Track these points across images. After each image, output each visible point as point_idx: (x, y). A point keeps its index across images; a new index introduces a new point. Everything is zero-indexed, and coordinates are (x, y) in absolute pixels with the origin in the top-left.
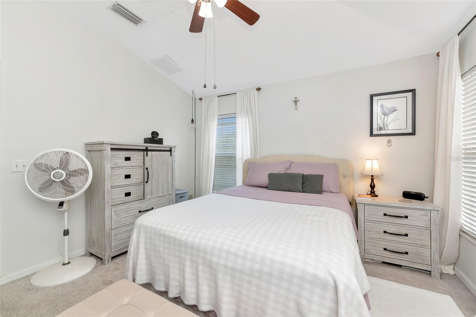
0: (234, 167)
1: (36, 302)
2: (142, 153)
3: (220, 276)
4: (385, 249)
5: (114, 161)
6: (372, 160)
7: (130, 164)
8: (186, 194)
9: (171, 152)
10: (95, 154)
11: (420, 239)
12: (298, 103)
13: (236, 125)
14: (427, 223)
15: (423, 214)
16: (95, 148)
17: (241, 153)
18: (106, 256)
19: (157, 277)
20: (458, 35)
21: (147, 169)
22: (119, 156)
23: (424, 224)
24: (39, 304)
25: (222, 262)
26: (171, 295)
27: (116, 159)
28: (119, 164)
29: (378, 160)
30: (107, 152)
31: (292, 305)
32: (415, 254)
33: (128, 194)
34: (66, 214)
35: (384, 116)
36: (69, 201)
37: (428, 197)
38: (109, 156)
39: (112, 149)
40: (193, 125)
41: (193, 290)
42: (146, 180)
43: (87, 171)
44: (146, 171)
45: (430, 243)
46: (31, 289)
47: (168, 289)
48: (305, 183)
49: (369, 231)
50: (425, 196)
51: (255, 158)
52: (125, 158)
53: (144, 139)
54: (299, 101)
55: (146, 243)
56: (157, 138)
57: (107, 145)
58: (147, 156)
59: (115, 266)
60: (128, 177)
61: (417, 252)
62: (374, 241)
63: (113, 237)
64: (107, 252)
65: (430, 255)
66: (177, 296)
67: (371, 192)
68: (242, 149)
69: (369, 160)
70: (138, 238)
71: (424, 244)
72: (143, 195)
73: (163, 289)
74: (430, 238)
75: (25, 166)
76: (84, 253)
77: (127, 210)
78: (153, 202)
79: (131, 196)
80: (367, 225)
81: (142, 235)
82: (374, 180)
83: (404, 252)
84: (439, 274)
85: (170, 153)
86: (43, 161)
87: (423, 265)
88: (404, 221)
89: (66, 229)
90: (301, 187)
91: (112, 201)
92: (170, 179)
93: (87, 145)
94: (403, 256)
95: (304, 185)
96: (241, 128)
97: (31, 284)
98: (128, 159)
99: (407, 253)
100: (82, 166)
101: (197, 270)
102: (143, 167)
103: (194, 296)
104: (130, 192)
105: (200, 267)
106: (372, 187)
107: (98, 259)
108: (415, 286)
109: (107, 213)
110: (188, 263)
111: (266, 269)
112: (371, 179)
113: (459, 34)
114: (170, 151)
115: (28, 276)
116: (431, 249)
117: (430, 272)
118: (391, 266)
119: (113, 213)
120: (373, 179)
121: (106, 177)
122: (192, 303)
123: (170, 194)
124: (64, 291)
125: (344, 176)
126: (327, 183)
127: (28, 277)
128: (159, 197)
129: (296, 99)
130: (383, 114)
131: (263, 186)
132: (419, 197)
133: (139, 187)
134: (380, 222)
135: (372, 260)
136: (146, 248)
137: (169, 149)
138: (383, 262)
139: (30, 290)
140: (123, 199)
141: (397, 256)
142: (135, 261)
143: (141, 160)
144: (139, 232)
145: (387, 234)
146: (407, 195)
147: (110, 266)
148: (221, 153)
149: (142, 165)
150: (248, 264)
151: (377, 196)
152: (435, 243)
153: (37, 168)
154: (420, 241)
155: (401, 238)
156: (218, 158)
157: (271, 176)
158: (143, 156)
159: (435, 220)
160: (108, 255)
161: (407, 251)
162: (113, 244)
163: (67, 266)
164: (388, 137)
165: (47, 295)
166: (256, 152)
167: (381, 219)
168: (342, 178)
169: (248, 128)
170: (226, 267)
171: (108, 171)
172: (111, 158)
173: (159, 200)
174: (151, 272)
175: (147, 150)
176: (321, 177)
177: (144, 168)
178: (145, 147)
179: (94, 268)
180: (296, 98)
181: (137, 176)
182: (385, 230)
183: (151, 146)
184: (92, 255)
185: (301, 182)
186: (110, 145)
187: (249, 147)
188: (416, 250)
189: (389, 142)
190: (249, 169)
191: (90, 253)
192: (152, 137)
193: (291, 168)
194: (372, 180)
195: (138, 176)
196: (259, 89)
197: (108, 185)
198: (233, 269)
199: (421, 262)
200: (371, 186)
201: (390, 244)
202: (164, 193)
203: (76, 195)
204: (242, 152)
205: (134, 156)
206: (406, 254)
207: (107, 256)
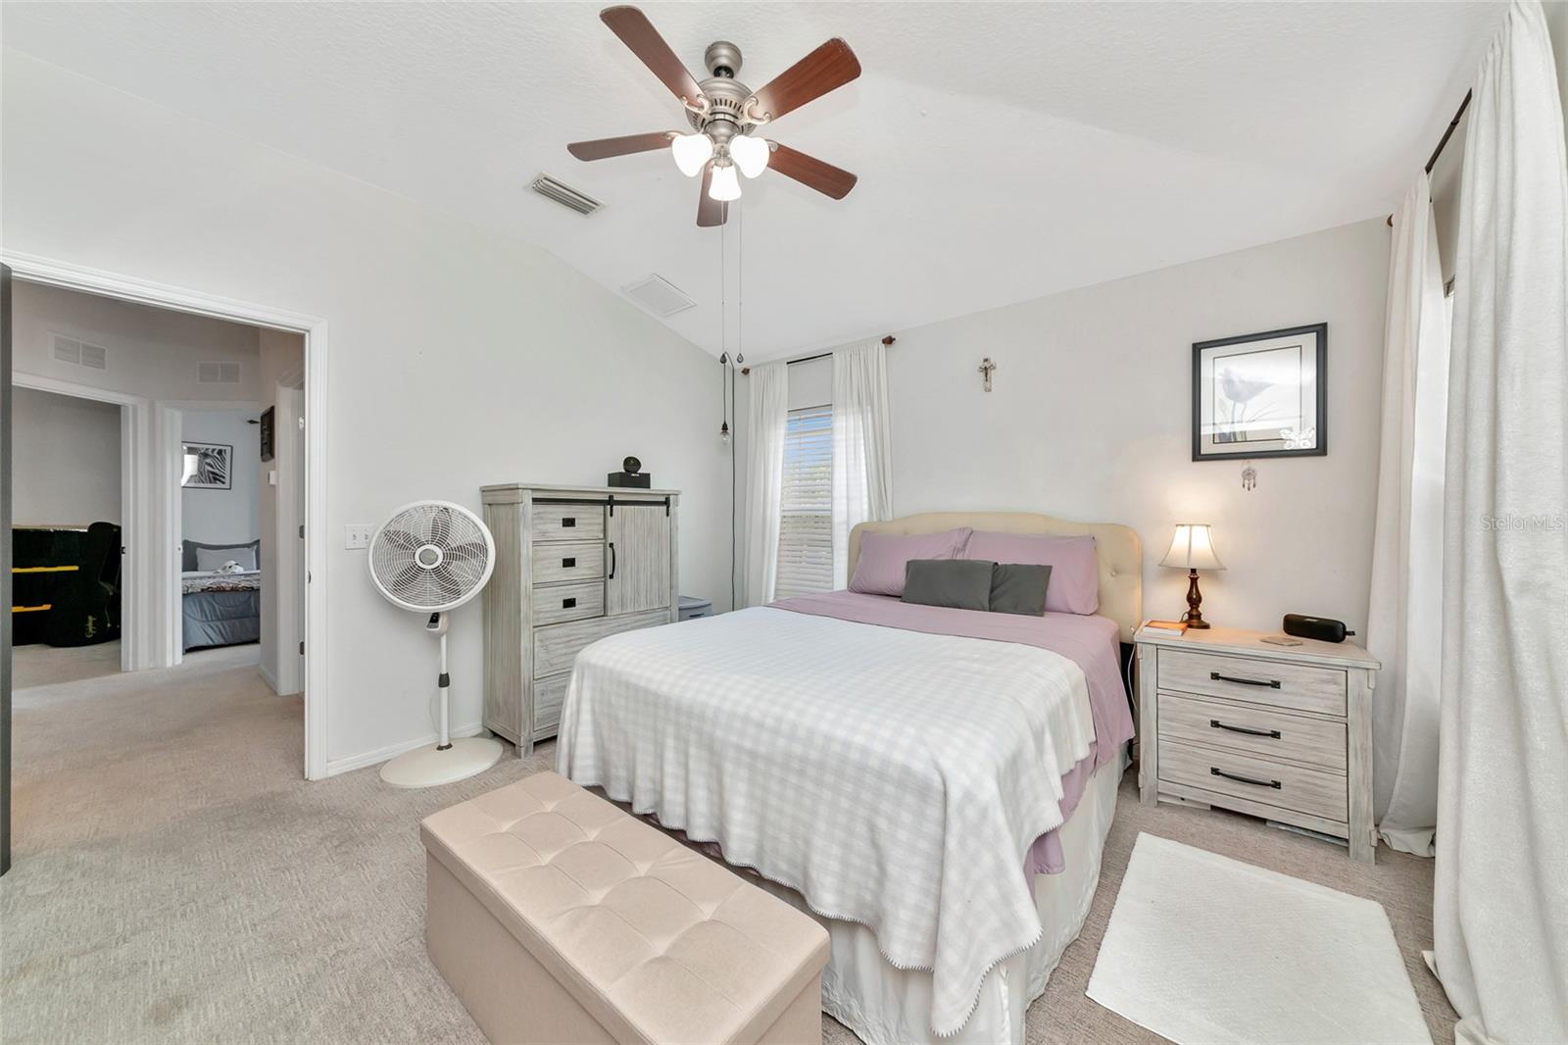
0: (829, 544)
1: (392, 812)
2: (600, 508)
3: (729, 767)
4: (1215, 771)
5: (539, 527)
6: (1191, 526)
7: (574, 534)
8: (705, 609)
9: (668, 507)
10: (503, 511)
11: (1314, 748)
12: (992, 374)
13: (832, 434)
14: (1337, 703)
15: (1325, 677)
16: (501, 498)
17: (845, 508)
18: (522, 738)
19: (613, 771)
20: (1425, 172)
21: (611, 545)
22: (551, 516)
23: (1326, 707)
24: (397, 816)
25: (734, 739)
26: (638, 809)
27: (545, 523)
28: (552, 534)
29: (1207, 526)
30: (524, 508)
31: (861, 829)
32: (1303, 790)
33: (569, 603)
34: (444, 640)
35: (1232, 402)
36: (449, 612)
37: (1353, 633)
38: (529, 515)
39: (535, 500)
40: (728, 439)
41: (680, 798)
42: (609, 573)
43: (484, 549)
44: (609, 549)
45: (1345, 759)
46: (383, 788)
47: (632, 797)
48: (998, 586)
49: (1171, 720)
50: (1347, 630)
51: (880, 520)
52: (564, 519)
53: (609, 475)
54: (994, 368)
55: (593, 701)
56: (635, 473)
57: (525, 491)
58: (611, 515)
59: (539, 762)
60: (569, 563)
61: (1308, 783)
62: (1181, 746)
63: (537, 697)
64: (525, 729)
65: (1345, 795)
66: (650, 811)
67: (1191, 616)
68: (848, 498)
69: (1183, 525)
70: (579, 691)
71: (1328, 763)
72: (602, 606)
73: (624, 797)
74: (1345, 746)
75: (369, 537)
76: (479, 730)
77: (568, 639)
78: (626, 624)
79: (577, 606)
80: (1164, 702)
81: (587, 683)
82: (1199, 581)
83: (1270, 782)
84: (1373, 849)
85: (665, 508)
86: (401, 528)
87: (1324, 822)
88: (1267, 696)
89: (444, 672)
90: (987, 598)
91: (536, 616)
92: (666, 571)
93: (485, 491)
94: (1267, 794)
95: (996, 592)
96: (844, 444)
97: (382, 781)
98: (569, 522)
99: (1277, 785)
100: (474, 539)
101: (686, 755)
102: (603, 541)
103: (680, 810)
104: (574, 599)
105: (693, 751)
106: (1194, 600)
107: (506, 744)
108: (1286, 871)
109: (525, 643)
110: (670, 742)
111: (814, 755)
112: (1191, 579)
113: (1428, 169)
114: (667, 503)
115: (375, 766)
116: (1347, 776)
117: (1347, 841)
118: (1234, 820)
119: (537, 643)
120: (1197, 579)
121: (523, 561)
122: (677, 825)
123: (666, 608)
124: (439, 799)
125: (1117, 571)
126: (1060, 589)
127: (376, 768)
128: (641, 613)
129: (987, 364)
130: (1230, 396)
131: (892, 593)
132: (1329, 632)
133: (591, 589)
134: (1200, 697)
135: (1183, 799)
136: (593, 711)
137: (664, 500)
138: (1214, 808)
139: (380, 790)
140: (557, 614)
141: (1249, 793)
142: (573, 740)
143: (599, 524)
144: (582, 678)
145: (1220, 729)
146: (1298, 627)
147: (531, 759)
148: (797, 506)
149: (602, 536)
150: (781, 743)
151: (1207, 627)
152: (1359, 759)
153: (390, 540)
154: (1315, 752)
155: (1261, 743)
156: (791, 520)
157: (915, 569)
158: (602, 517)
159: (1360, 697)
160: (526, 735)
161: (1277, 780)
162: (538, 713)
163: (444, 751)
164: (1246, 461)
165: (411, 803)
166: (882, 507)
167: (1203, 687)
168: (1110, 577)
169: (862, 442)
170: (739, 748)
171: (526, 549)
172: (533, 519)
173: (639, 621)
174: (603, 763)
175: (611, 502)
176: (1045, 572)
177: (605, 544)
178: (608, 495)
179: (498, 763)
180: (986, 360)
181: (589, 562)
182: (1214, 719)
183: (622, 493)
184: (495, 735)
185: (989, 586)
186: (530, 492)
187: (865, 493)
188: (1304, 778)
189: (1248, 474)
190: (860, 550)
191: (492, 731)
192: (625, 469)
193: (968, 547)
194: (1194, 581)
195: (591, 561)
196: (889, 341)
197: (526, 580)
198: (753, 754)
199: (1320, 812)
200: (1189, 598)
201: (1230, 757)
202: (652, 604)
203: (464, 599)
204: (848, 505)
205: (583, 516)
206: (1273, 786)
207: (524, 739)
